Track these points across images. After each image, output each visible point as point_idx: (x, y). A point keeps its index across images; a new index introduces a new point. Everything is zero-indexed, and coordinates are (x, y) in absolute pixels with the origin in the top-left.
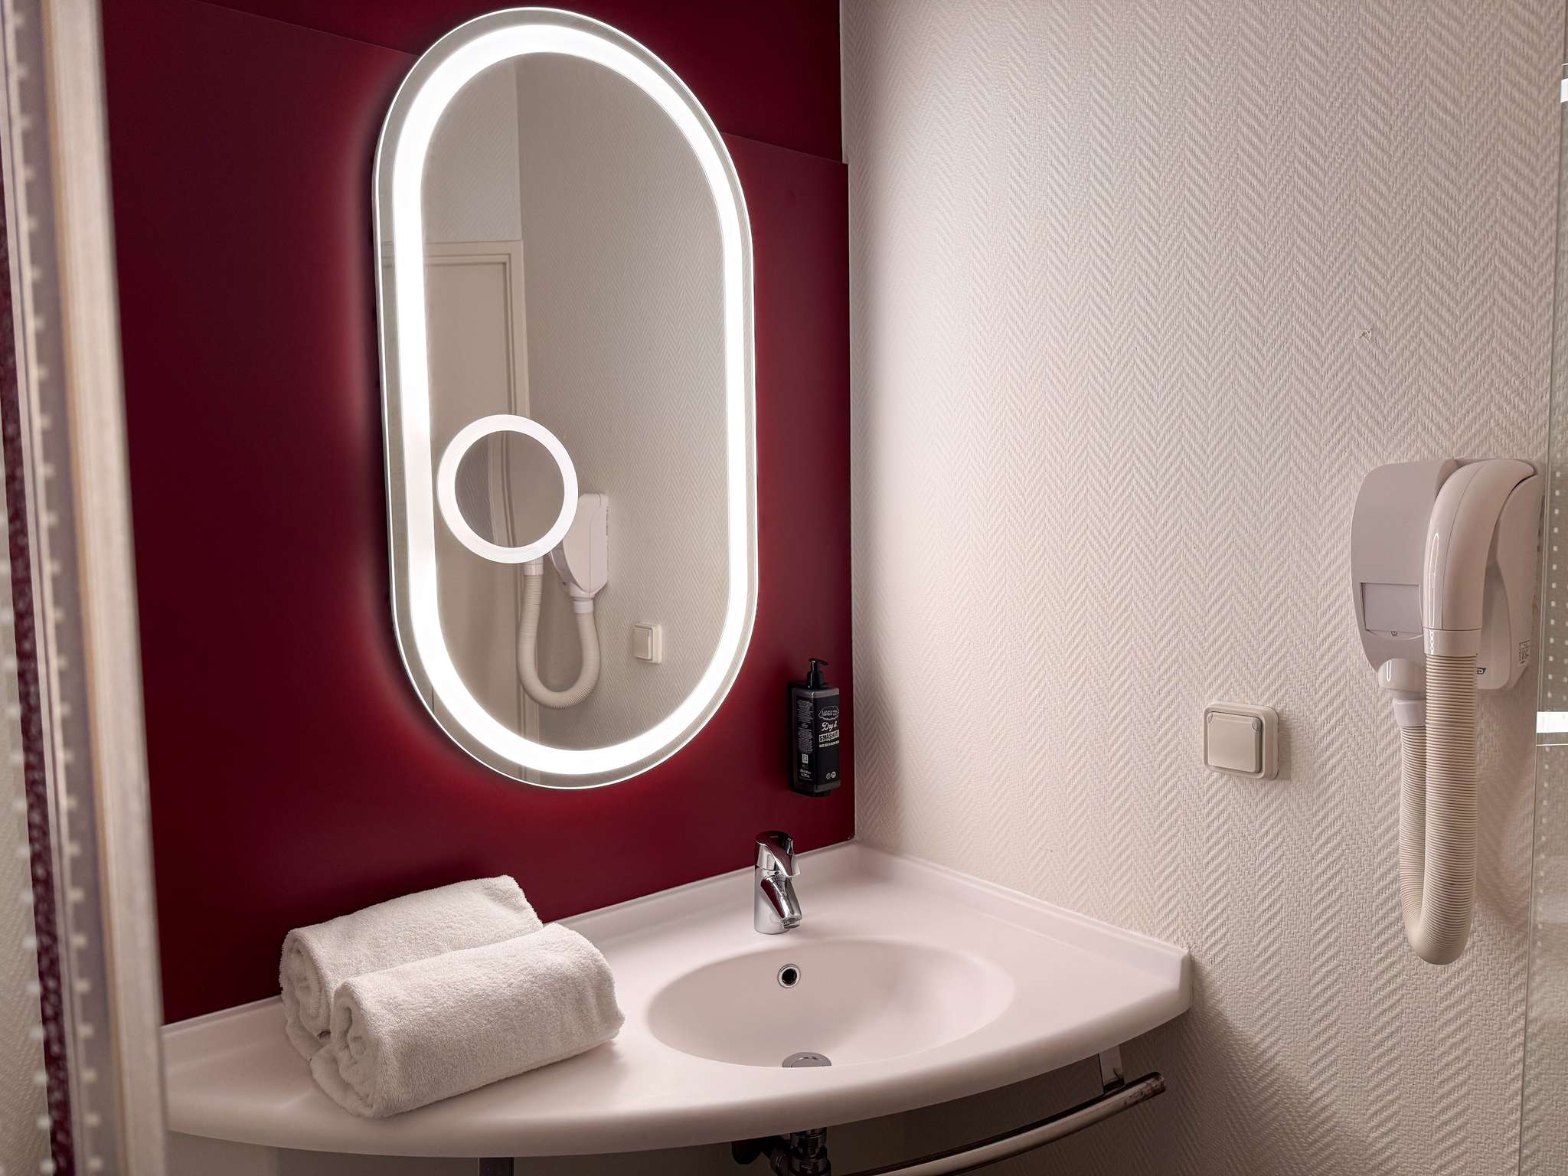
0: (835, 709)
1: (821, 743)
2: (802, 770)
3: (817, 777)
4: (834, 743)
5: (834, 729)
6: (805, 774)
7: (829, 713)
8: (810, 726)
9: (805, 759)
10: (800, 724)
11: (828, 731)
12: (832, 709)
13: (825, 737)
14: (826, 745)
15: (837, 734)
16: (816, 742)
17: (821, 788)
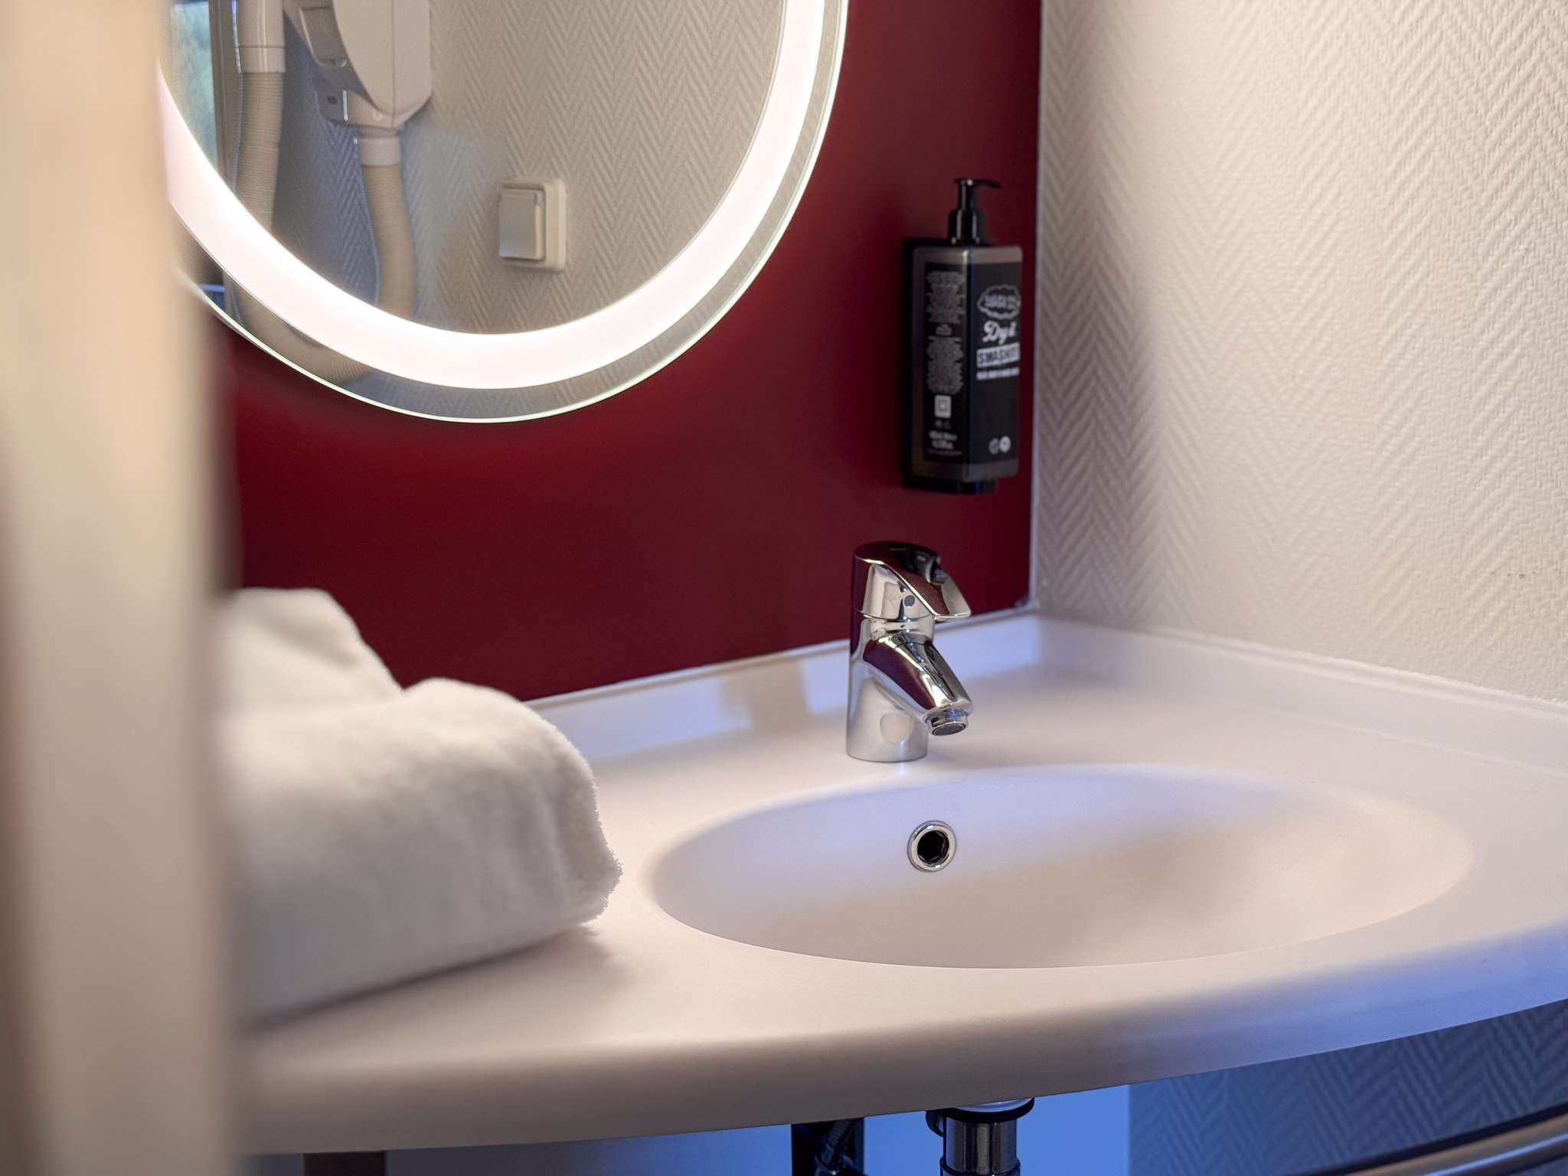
0: (1011, 293)
1: (982, 370)
2: (933, 435)
3: (970, 447)
4: (1006, 373)
5: (1009, 341)
6: (943, 441)
7: (998, 301)
8: (956, 330)
9: (943, 407)
10: (931, 328)
11: (995, 343)
12: (1006, 293)
13: (990, 357)
14: (993, 375)
15: (1014, 352)
16: (969, 366)
17: (975, 473)
